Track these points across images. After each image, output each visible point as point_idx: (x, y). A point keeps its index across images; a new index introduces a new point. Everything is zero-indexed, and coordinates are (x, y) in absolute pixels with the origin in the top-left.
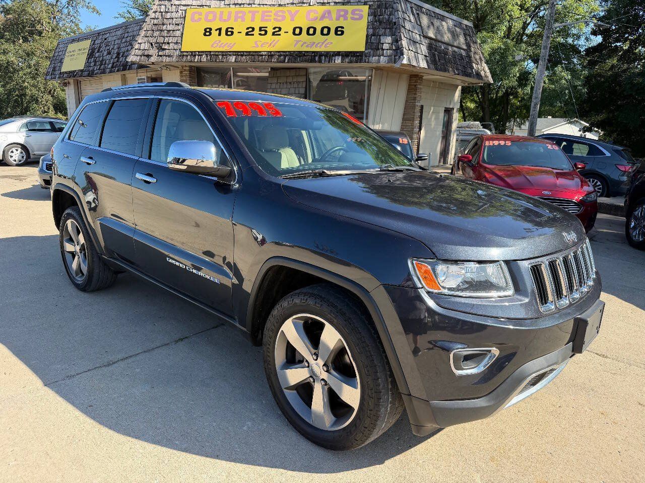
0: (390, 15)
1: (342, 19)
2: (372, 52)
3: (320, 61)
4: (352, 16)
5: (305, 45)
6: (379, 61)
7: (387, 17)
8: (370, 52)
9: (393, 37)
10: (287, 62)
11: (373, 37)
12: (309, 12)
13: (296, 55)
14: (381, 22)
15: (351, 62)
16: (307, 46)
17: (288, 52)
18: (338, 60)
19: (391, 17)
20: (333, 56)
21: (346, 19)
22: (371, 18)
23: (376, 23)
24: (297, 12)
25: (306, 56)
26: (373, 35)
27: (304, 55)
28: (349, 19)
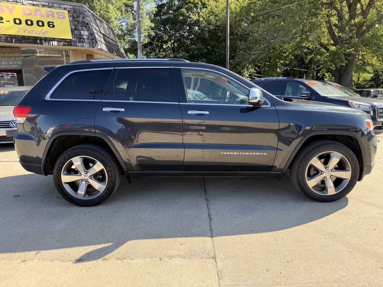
0: (83, 18)
1: (50, 17)
2: (77, 40)
3: (42, 44)
4: (58, 16)
5: (27, 32)
6: (83, 46)
7: (81, 19)
8: (76, 40)
9: (89, 32)
10: (14, 43)
11: (75, 31)
12: (23, 9)
13: (21, 38)
14: (78, 22)
15: (65, 45)
16: (29, 33)
17: (14, 35)
18: (55, 43)
19: (84, 19)
20: (50, 40)
21: (54, 17)
22: (71, 18)
23: (75, 22)
24: (13, 8)
25: (29, 39)
26: (76, 29)
27: (28, 39)
28: (56, 17)
